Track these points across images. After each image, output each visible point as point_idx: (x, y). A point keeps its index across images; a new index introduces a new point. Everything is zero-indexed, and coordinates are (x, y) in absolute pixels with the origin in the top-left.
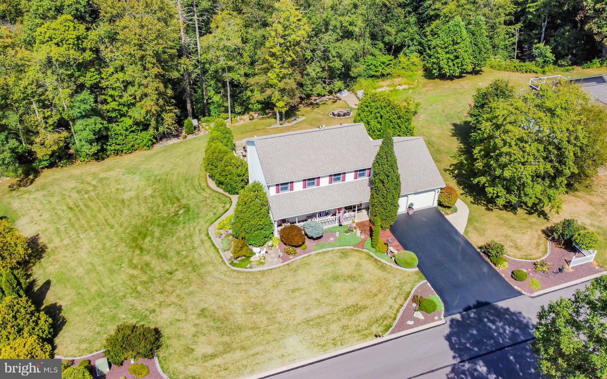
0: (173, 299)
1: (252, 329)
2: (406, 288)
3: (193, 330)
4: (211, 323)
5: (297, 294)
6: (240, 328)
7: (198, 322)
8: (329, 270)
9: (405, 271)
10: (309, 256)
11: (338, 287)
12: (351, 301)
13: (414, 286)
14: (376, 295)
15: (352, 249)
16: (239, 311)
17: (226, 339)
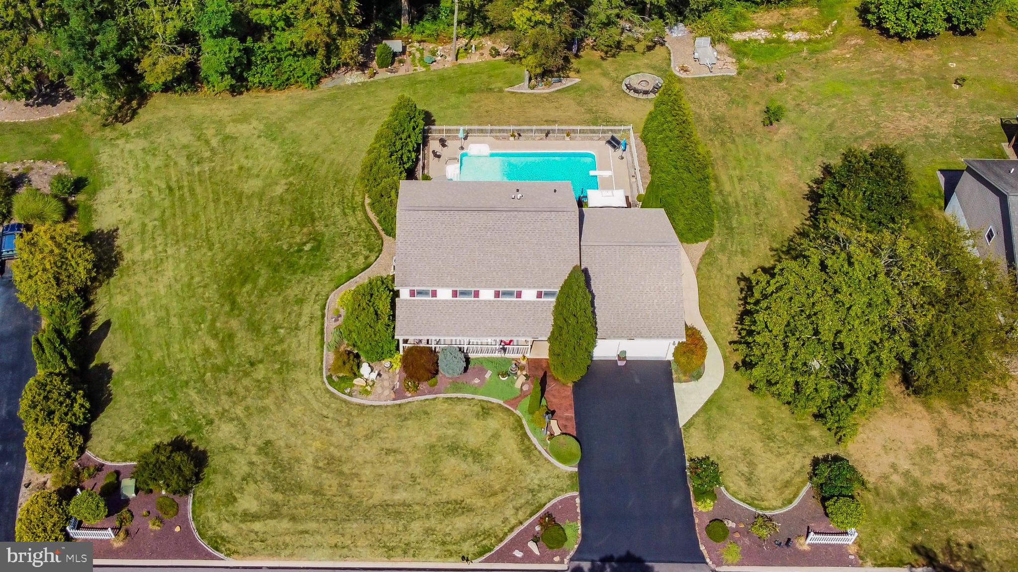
0: (239, 411)
1: (315, 493)
2: (542, 496)
3: (246, 469)
4: (269, 468)
5: (391, 459)
6: (300, 487)
7: (255, 459)
8: (451, 432)
9: (556, 467)
10: (435, 399)
11: (451, 464)
12: (457, 493)
13: (555, 496)
14: (494, 494)
15: (500, 406)
16: (310, 460)
17: (279, 497)
